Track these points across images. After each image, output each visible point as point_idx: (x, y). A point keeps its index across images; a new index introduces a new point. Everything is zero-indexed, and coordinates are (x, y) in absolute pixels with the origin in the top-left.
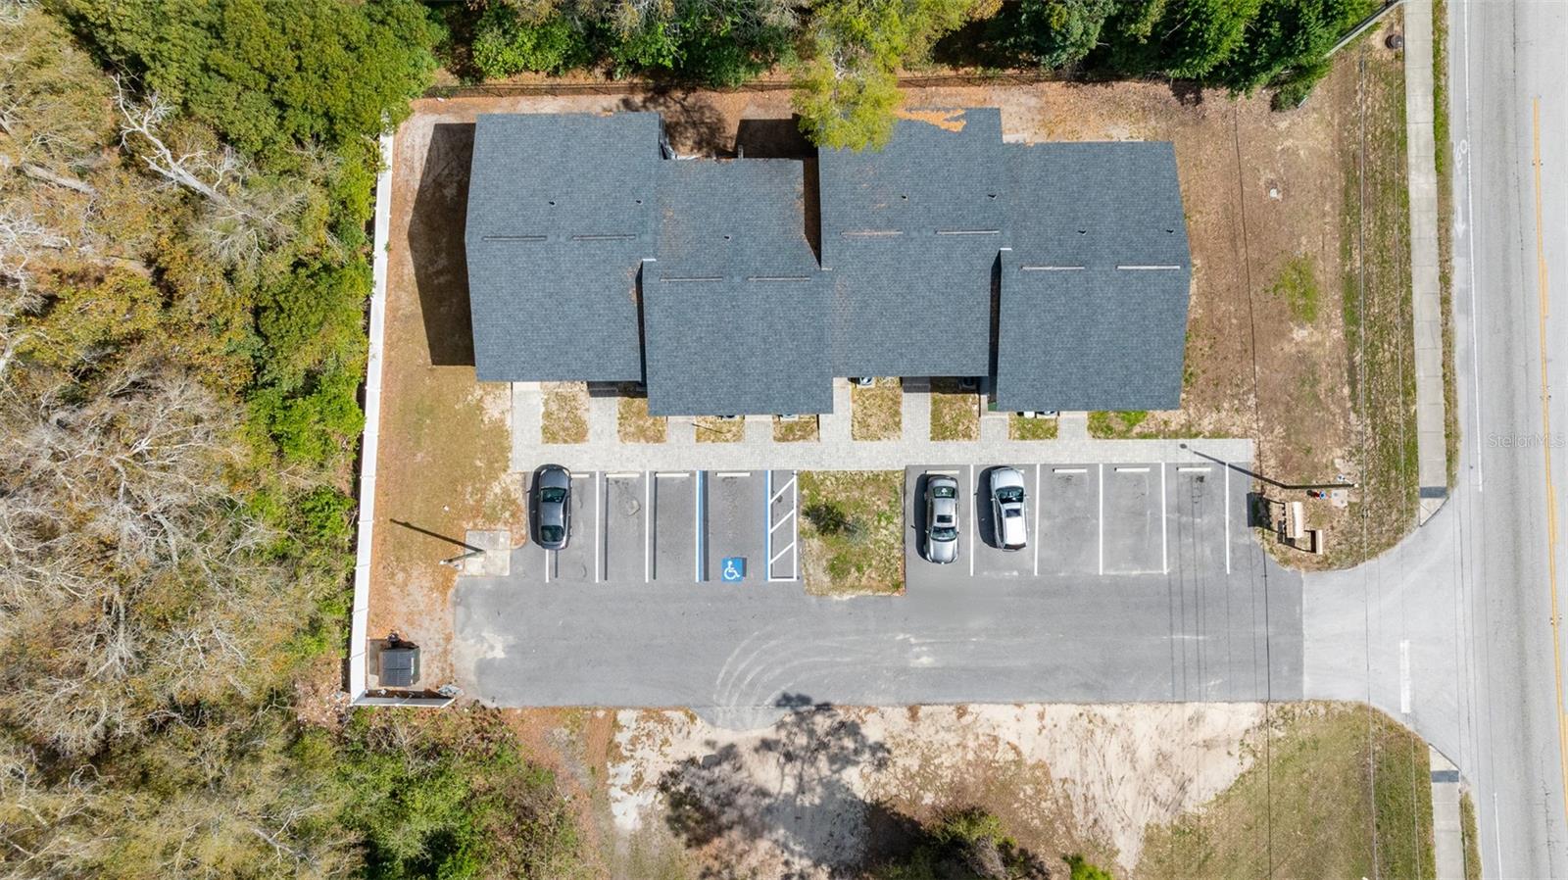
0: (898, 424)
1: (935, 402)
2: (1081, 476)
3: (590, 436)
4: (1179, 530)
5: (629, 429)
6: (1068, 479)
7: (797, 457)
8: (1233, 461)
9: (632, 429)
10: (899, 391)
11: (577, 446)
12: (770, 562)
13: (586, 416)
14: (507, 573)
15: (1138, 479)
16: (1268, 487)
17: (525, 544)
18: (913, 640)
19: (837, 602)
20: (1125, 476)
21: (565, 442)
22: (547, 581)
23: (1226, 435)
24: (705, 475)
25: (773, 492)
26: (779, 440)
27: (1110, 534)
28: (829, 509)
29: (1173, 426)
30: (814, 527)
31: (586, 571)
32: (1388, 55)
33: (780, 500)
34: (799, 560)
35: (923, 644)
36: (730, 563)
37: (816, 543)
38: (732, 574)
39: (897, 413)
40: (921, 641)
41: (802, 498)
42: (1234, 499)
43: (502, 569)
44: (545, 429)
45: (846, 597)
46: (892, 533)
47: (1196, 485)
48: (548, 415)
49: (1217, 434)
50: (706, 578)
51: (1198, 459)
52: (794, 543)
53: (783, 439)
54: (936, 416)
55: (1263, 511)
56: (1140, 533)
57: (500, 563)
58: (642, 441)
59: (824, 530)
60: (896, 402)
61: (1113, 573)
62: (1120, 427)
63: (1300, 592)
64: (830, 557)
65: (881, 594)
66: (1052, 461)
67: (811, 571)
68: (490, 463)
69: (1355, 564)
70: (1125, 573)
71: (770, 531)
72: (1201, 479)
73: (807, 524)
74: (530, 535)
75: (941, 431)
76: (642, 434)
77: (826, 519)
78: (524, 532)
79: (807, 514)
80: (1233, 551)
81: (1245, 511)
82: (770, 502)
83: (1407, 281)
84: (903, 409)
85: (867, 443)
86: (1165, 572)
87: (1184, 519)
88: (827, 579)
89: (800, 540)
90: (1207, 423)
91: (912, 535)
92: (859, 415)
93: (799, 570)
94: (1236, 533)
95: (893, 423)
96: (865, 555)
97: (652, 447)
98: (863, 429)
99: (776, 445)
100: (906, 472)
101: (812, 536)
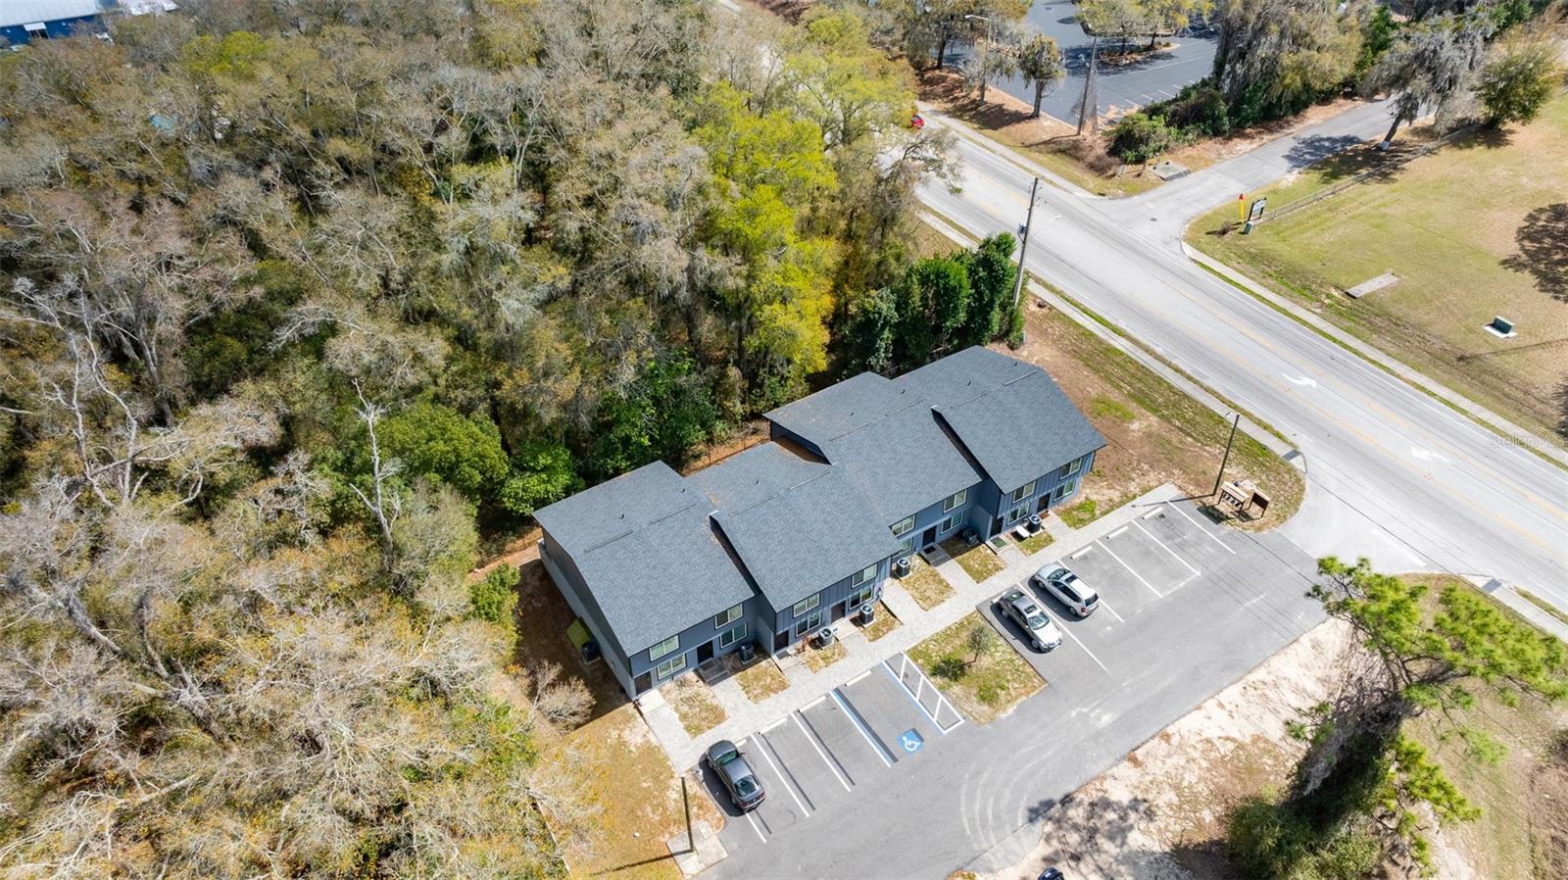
0: (948, 586)
1: (960, 562)
2: (1090, 552)
3: (728, 712)
4: (1181, 548)
5: (755, 692)
6: (1085, 558)
7: (895, 643)
8: (1170, 498)
9: (759, 691)
10: (931, 568)
11: (722, 725)
12: (934, 720)
13: (715, 702)
14: (725, 855)
15: (1126, 535)
16: (1204, 500)
17: (726, 823)
18: (1085, 710)
19: (1008, 718)
20: (1118, 538)
21: (710, 728)
22: (765, 841)
23: (1151, 489)
24: (838, 691)
25: (897, 674)
26: (874, 640)
27: (1142, 572)
28: (947, 662)
29: (1117, 500)
30: (946, 680)
31: (793, 813)
32: (1045, 311)
33: (906, 675)
34: (954, 706)
35: (1095, 708)
36: (905, 738)
37: (956, 689)
38: (912, 746)
39: (941, 581)
40: (1090, 707)
41: (921, 667)
42: (1193, 516)
43: (718, 854)
44: (688, 728)
45: (1011, 710)
46: (1004, 652)
47: (1163, 520)
48: (684, 717)
49: (1144, 491)
50: (895, 760)
51: (1148, 508)
52: (941, 697)
53: (876, 638)
54: (968, 569)
55: (1216, 513)
56: (1159, 562)
57: (714, 850)
58: (772, 694)
59: (955, 677)
60: (935, 575)
61: (1169, 593)
62: (1087, 516)
63: (1285, 538)
64: (975, 692)
65: (1032, 694)
66: (1065, 554)
67: (970, 709)
68: (656, 779)
69: (1297, 510)
70: (1175, 588)
71: (917, 700)
72: (1162, 516)
73: (939, 680)
74: (726, 814)
75: (979, 576)
76: (768, 690)
77: (950, 670)
78: (718, 815)
79: (934, 674)
80: (1223, 541)
81: (1206, 518)
82: (900, 681)
83: (1160, 381)
84: (943, 576)
85: (937, 608)
86: (1199, 574)
87: (1177, 541)
88: (985, 708)
89: (943, 693)
90: (1133, 488)
91: (1018, 644)
92: (917, 595)
93: (960, 713)
94: (1215, 532)
95: (945, 588)
96: (998, 676)
97: (782, 695)
98: (927, 602)
99: (873, 644)
100: (979, 610)
101: (950, 686)
